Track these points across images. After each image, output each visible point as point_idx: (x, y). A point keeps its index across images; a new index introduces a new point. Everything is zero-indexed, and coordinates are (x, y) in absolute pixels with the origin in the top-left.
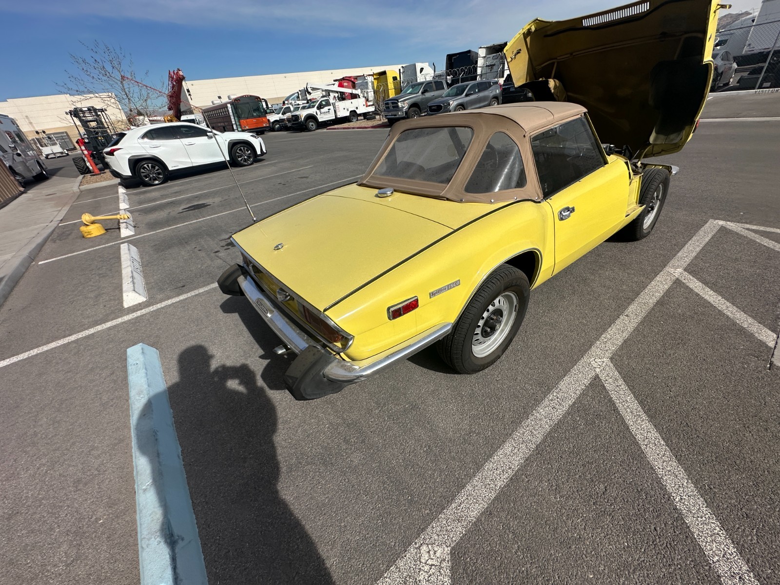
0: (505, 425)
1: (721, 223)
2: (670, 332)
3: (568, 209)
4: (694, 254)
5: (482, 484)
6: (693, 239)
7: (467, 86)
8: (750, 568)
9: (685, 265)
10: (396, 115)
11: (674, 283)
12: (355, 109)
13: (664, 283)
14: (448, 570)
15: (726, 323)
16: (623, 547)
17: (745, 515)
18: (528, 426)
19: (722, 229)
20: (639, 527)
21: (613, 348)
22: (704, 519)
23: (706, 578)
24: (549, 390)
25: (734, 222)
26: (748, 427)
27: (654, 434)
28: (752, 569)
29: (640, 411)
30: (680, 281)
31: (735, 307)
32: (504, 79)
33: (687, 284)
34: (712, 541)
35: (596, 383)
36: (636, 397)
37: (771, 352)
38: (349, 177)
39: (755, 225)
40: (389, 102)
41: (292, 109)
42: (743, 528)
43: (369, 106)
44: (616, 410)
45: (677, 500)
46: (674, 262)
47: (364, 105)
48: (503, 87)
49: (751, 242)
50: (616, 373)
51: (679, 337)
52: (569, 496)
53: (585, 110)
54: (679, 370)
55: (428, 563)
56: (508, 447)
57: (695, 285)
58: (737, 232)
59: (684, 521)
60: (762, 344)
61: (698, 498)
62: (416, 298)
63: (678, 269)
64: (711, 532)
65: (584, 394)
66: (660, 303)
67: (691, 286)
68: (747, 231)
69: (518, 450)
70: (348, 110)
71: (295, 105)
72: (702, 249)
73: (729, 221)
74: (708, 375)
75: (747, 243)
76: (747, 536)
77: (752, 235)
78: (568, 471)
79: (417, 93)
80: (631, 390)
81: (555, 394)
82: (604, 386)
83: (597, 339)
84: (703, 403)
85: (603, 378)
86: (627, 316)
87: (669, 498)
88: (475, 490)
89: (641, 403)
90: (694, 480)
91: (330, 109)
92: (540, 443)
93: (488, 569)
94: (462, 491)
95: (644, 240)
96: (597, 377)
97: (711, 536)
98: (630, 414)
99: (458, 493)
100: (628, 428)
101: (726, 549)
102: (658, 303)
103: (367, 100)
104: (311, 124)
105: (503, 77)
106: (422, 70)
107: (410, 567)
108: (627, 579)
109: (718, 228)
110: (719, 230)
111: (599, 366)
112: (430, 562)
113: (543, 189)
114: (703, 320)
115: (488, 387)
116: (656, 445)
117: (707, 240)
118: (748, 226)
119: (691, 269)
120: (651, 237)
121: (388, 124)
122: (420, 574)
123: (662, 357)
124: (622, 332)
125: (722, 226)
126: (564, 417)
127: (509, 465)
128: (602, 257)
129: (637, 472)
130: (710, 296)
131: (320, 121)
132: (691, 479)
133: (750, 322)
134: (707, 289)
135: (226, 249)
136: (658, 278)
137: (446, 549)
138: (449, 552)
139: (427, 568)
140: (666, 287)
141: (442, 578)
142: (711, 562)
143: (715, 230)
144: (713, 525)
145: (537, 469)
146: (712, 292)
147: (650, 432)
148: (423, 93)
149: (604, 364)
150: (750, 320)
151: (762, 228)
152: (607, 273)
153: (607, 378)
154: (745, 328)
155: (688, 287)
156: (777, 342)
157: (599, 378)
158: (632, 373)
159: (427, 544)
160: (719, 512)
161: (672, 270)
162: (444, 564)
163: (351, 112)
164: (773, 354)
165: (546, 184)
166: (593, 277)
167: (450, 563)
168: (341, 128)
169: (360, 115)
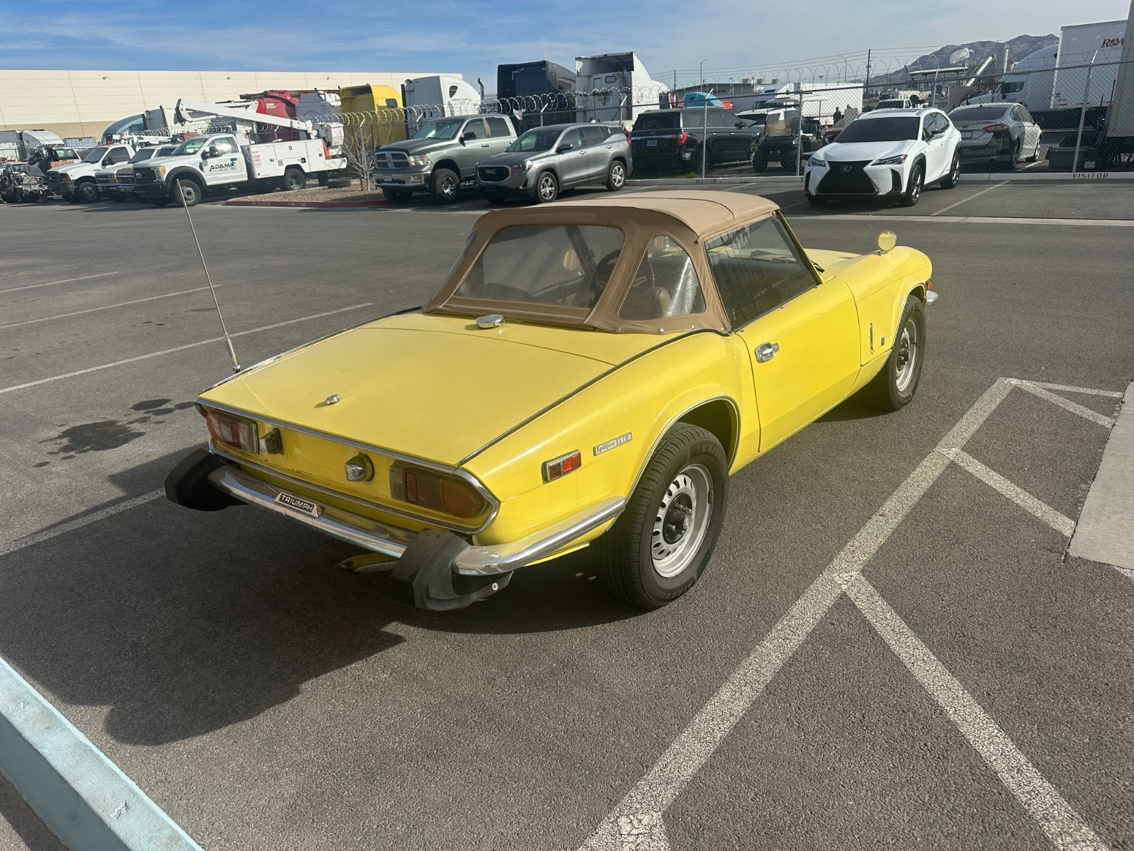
0: (716, 668)
1: (1014, 382)
2: (942, 531)
3: (769, 346)
4: (976, 427)
5: (694, 739)
6: (975, 406)
7: (560, 132)
8: (1029, 759)
9: (963, 442)
10: (403, 182)
11: (949, 467)
12: (300, 163)
13: (933, 468)
14: (662, 835)
15: (1015, 514)
16: (887, 768)
17: (1027, 713)
18: (750, 665)
19: (1017, 392)
20: (906, 746)
21: (864, 558)
22: (981, 724)
23: (982, 777)
24: (777, 618)
25: (1033, 380)
26: (1035, 627)
27: (923, 650)
28: (1031, 759)
29: (903, 628)
30: (955, 464)
31: (1027, 494)
32: (633, 122)
33: (966, 468)
34: (990, 744)
35: (843, 603)
36: (899, 613)
37: (1067, 541)
38: (322, 311)
39: (1060, 383)
40: (386, 153)
41: (132, 154)
42: (1023, 725)
43: (334, 157)
44: (872, 630)
45: (951, 712)
46: (948, 438)
47: (320, 155)
48: (633, 139)
49: (1054, 408)
50: (870, 588)
51: (954, 536)
52: (817, 731)
53: (778, 207)
54: (954, 575)
55: (631, 833)
56: (725, 693)
57: (976, 468)
58: (1036, 394)
59: (959, 731)
60: (1058, 534)
61: (976, 707)
62: (578, 452)
63: (953, 449)
64: (988, 735)
65: (827, 618)
66: (928, 495)
67: (971, 469)
68: (1048, 393)
69: (741, 694)
70: (280, 163)
71: (141, 144)
72: (987, 419)
73: (1025, 379)
74: (990, 577)
75: (1048, 409)
76: (1027, 732)
77: (1055, 399)
78: (813, 706)
79: (449, 140)
80: (891, 605)
81: (785, 623)
82: (854, 605)
83: (841, 548)
84: (983, 608)
85: (852, 597)
86: (882, 515)
87: (942, 712)
88: (685, 747)
89: (905, 618)
90: (971, 690)
91: (236, 159)
92: (771, 681)
93: (718, 822)
94: (666, 751)
95: (903, 410)
96: (844, 595)
97: (989, 739)
98: (892, 632)
99: (661, 754)
100: (889, 648)
101: (1004, 748)
102: (925, 495)
103: (328, 145)
104: (184, 190)
105: (629, 117)
106: (453, 90)
107: (607, 843)
108: (893, 797)
109: (1010, 389)
110: (1010, 393)
111: (845, 582)
112: (635, 832)
113: (731, 317)
114: (986, 512)
115: (682, 625)
116: (925, 661)
117: (994, 407)
118: (1050, 386)
119: (972, 448)
120: (914, 405)
121: (384, 199)
122: (624, 846)
123: (931, 562)
124: (877, 537)
125: (1015, 387)
126: (802, 647)
127: (730, 712)
128: (840, 438)
129: (903, 693)
130: (995, 481)
131: (209, 183)
132: (968, 689)
133: (1044, 509)
134: (992, 473)
135: (64, 458)
136: (925, 463)
137: (655, 814)
138: (660, 817)
139: (631, 839)
140: (937, 474)
141: (656, 843)
142: (988, 762)
143: (1006, 392)
144: (990, 729)
145: (771, 710)
146: (998, 475)
147: (918, 649)
148: (462, 141)
149: (853, 578)
150: (1045, 507)
151: (1067, 388)
152: (850, 460)
153: (858, 595)
154: (1038, 517)
155: (966, 471)
156: (1075, 531)
157: (846, 596)
158: (892, 585)
159: (626, 815)
160: (998, 715)
161: (944, 451)
162: (656, 830)
163: (288, 168)
164: (1069, 545)
165: (733, 310)
166: (828, 467)
167: (663, 827)
168: (265, 204)
169: (311, 175)
